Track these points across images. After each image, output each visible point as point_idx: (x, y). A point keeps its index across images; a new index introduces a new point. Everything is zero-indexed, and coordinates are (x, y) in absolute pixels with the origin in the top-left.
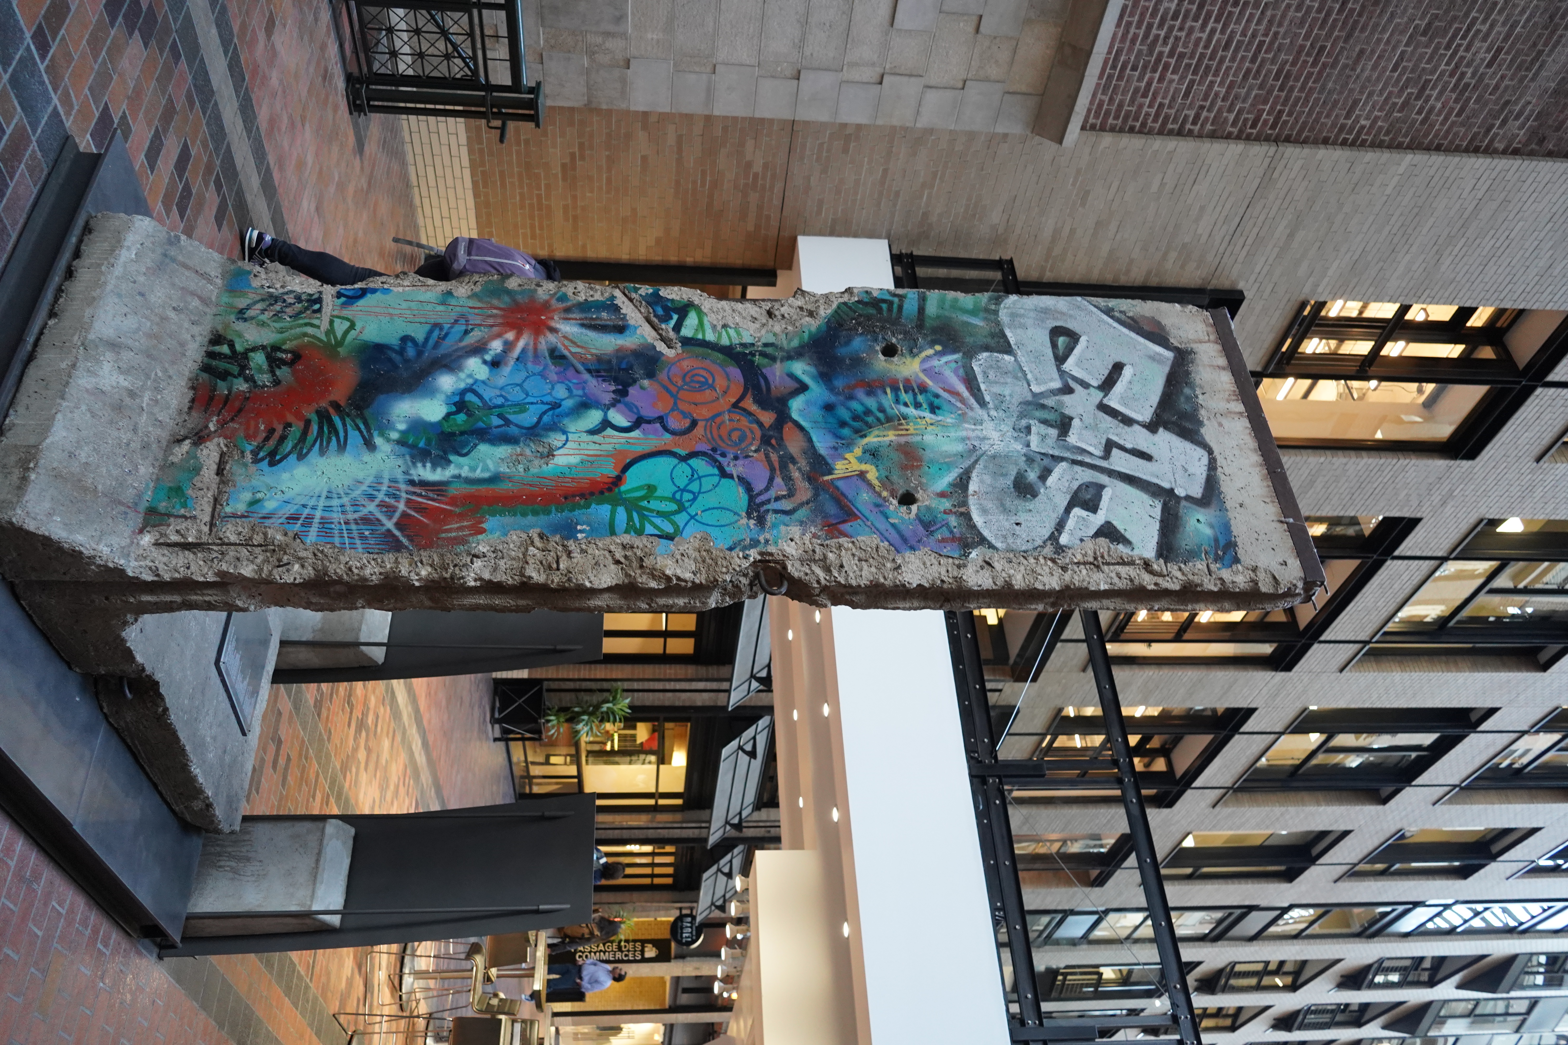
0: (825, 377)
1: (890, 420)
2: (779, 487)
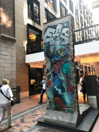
2: (65, 60)
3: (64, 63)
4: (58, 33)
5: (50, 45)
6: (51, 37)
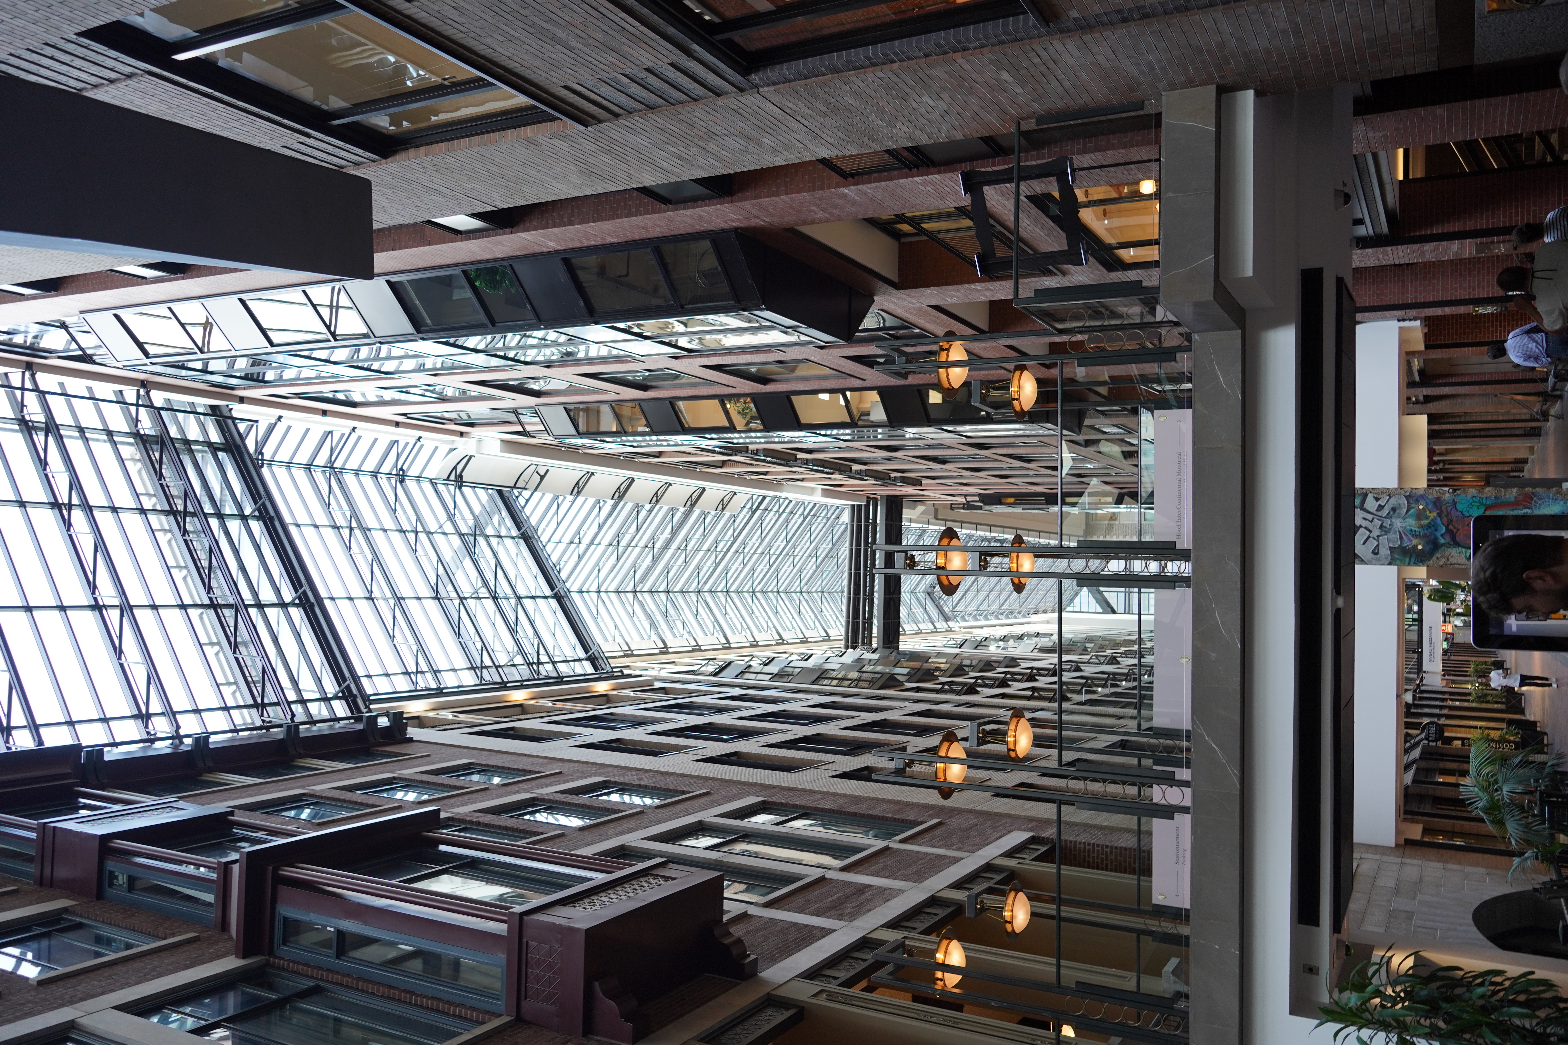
0: (1436, 539)
1: (1421, 527)
2: (1449, 510)
3: (1457, 510)
4: (1371, 522)
5: (1400, 546)
6: (1378, 541)
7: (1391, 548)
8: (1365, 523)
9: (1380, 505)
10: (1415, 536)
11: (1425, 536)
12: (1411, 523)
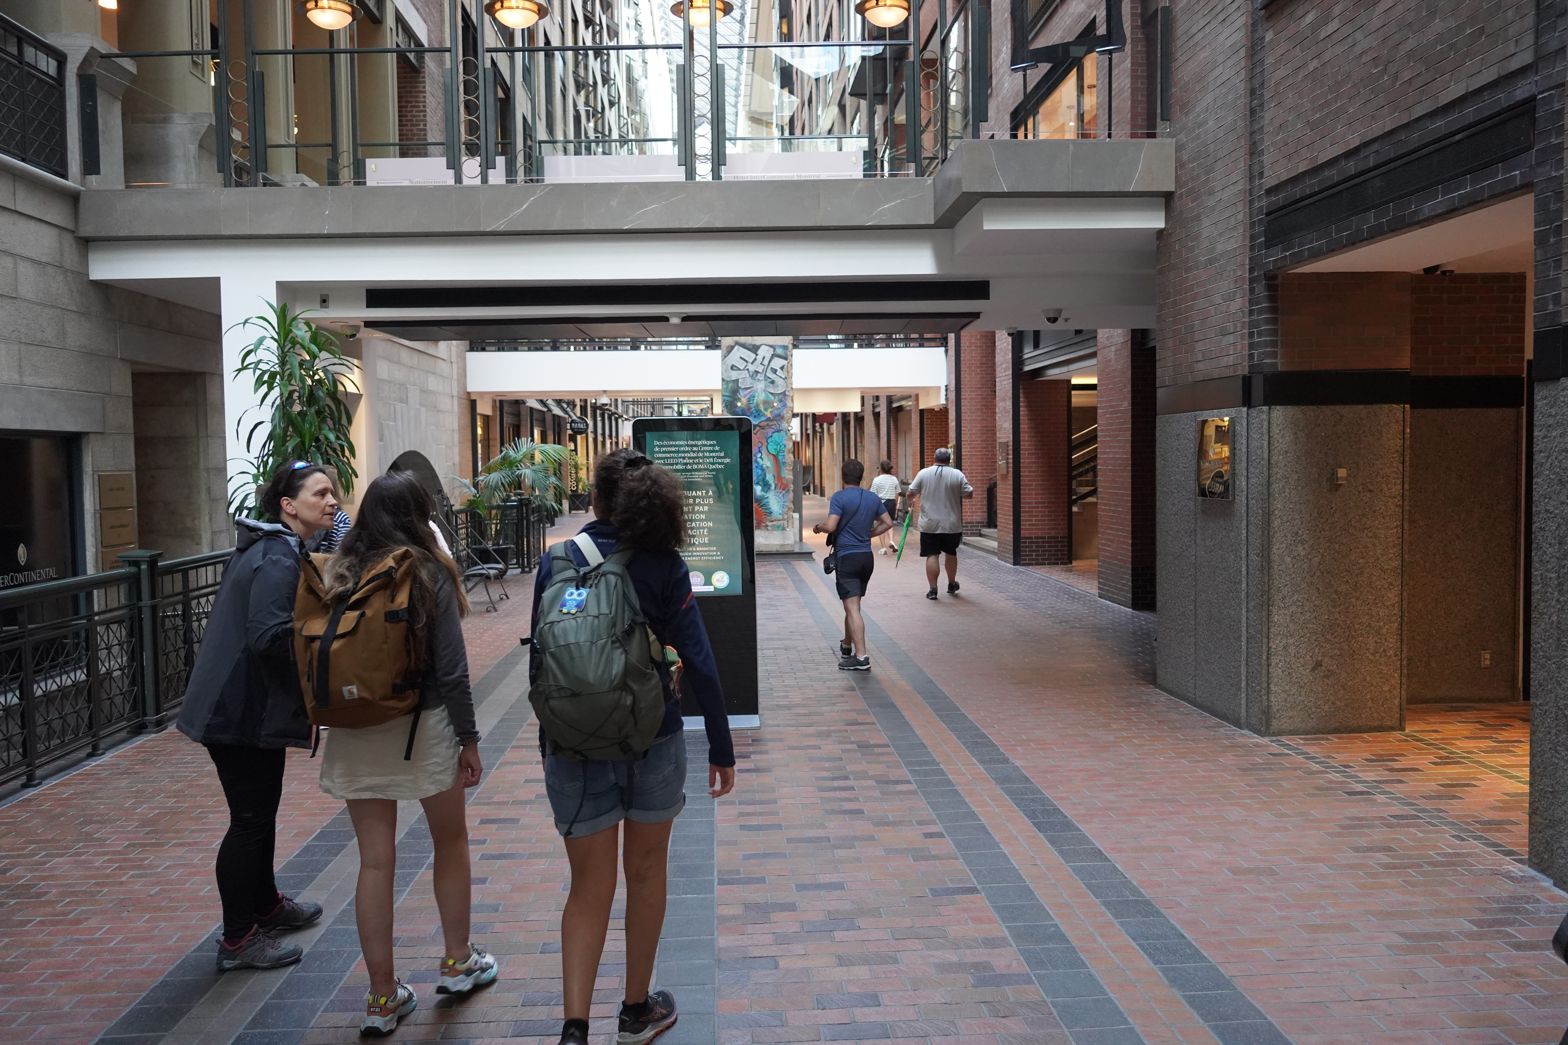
1: (757, 405)
3: (773, 433)
4: (762, 364)
5: (740, 388)
6: (744, 370)
7: (738, 380)
8: (760, 358)
9: (776, 370)
10: (749, 400)
11: (750, 408)
12: (760, 397)
